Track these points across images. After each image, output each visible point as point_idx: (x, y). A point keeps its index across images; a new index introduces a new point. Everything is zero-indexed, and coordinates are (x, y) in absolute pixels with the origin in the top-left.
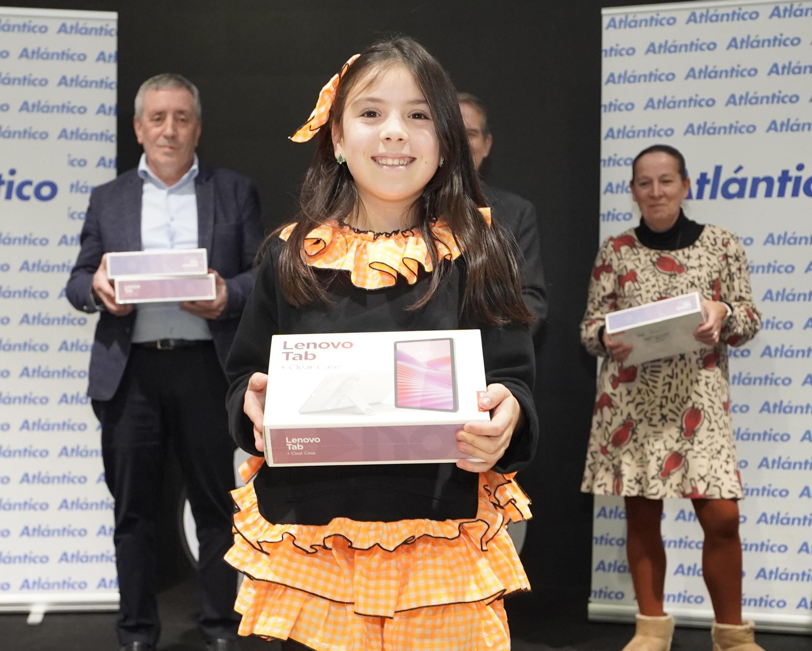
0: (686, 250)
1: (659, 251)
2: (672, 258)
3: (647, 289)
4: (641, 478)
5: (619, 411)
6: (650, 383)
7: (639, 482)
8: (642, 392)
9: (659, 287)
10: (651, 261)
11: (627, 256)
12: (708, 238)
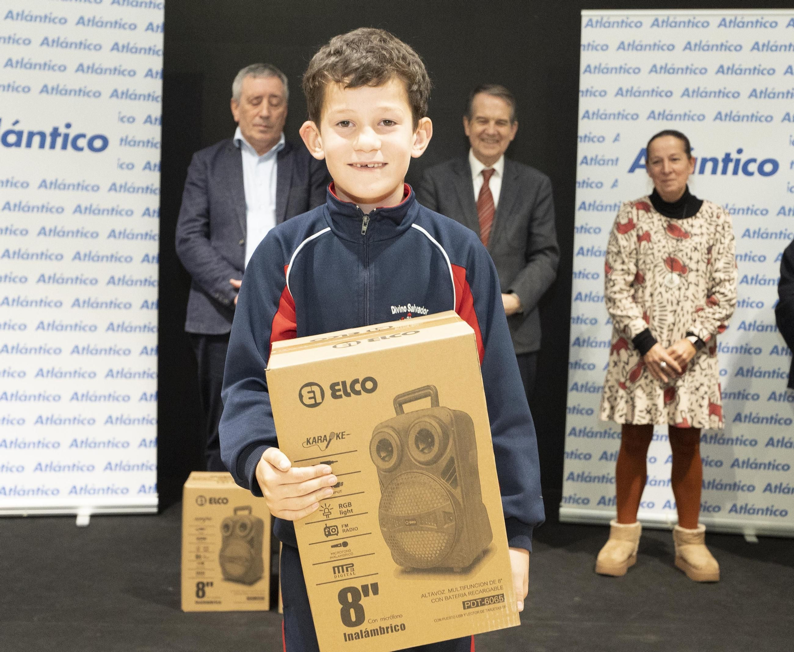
0: (690, 220)
1: (669, 219)
2: (679, 225)
4: (651, 409)
5: (634, 353)
6: (658, 329)
7: (649, 412)
9: (668, 248)
10: (662, 226)
11: (644, 218)
12: (707, 211)
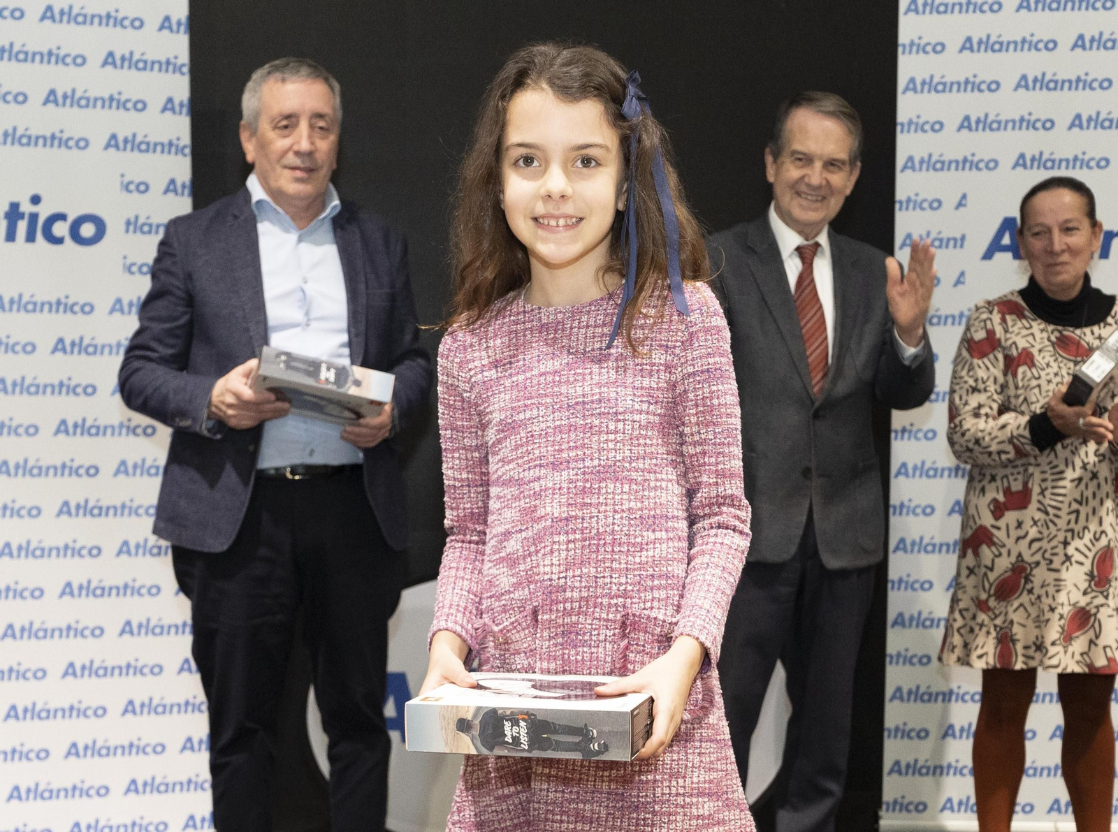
2: (1078, 338)
3: (1048, 378)
4: (1041, 644)
5: (1004, 551)
6: (1051, 511)
7: (1039, 648)
8: (1039, 524)
9: (1062, 376)
10: (1049, 339)
11: (1016, 329)
